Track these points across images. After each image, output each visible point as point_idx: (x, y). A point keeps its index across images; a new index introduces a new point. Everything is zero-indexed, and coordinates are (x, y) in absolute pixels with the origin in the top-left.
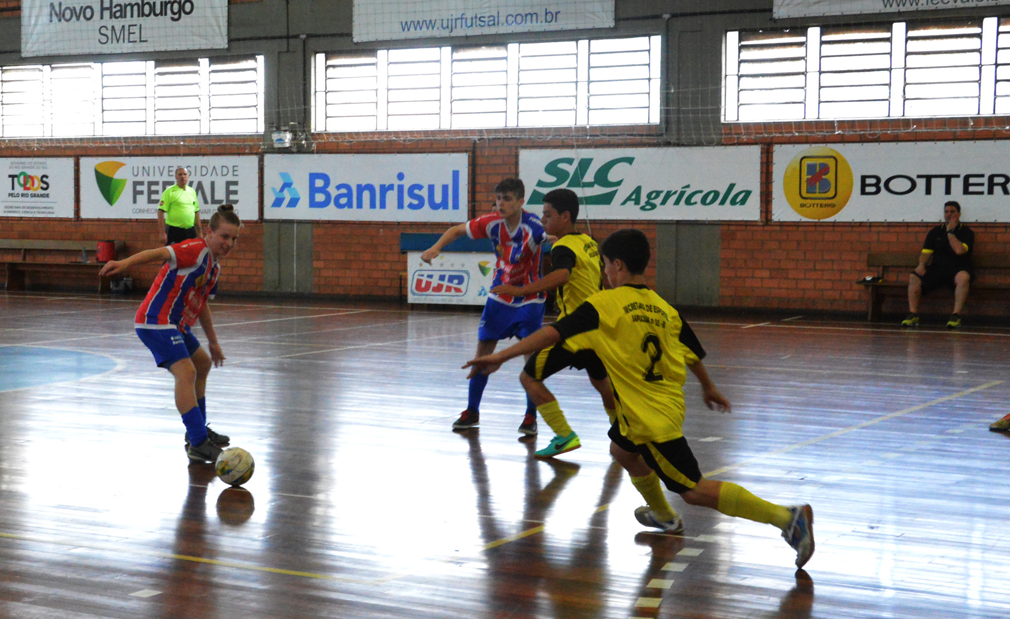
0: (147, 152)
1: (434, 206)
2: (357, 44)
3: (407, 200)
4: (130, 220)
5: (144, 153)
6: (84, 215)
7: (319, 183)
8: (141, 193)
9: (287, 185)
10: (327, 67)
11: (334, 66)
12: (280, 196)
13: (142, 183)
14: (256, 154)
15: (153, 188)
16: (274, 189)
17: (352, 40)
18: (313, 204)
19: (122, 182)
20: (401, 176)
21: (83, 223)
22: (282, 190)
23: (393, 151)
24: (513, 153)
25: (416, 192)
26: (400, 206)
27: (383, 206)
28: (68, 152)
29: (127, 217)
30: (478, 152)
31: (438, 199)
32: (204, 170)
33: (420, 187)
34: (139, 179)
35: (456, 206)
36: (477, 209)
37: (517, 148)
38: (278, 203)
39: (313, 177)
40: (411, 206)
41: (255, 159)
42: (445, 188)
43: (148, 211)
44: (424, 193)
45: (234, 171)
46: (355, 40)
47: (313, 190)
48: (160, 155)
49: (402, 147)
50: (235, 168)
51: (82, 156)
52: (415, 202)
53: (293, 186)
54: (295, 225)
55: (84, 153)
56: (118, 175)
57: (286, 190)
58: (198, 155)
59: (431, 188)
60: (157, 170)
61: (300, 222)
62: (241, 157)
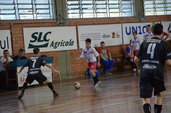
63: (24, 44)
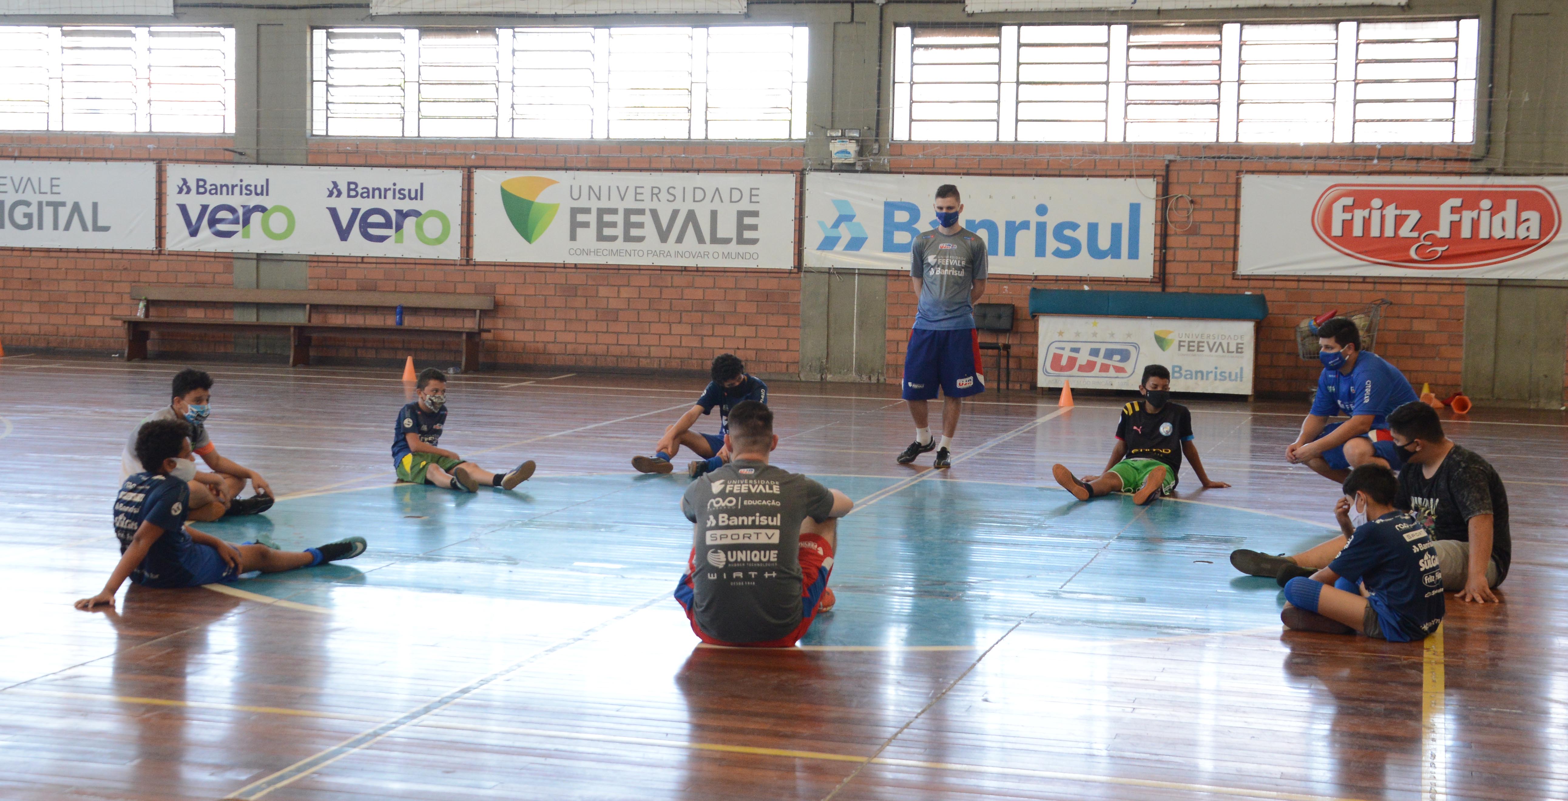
0: (597, 165)
1: (1096, 253)
2: (972, 15)
3: (1052, 244)
4: (564, 266)
5: (590, 165)
6: (479, 255)
7: (901, 217)
8: (586, 225)
9: (845, 218)
10: (914, 48)
11: (926, 47)
12: (833, 233)
13: (587, 211)
14: (792, 172)
15: (607, 218)
16: (822, 224)
17: (964, 10)
18: (889, 246)
19: (553, 208)
20: (1042, 210)
21: (477, 268)
22: (836, 225)
23: (1029, 172)
24: (1233, 180)
25: (1068, 232)
26: (1040, 251)
27: (1010, 251)
28: (450, 162)
29: (559, 261)
30: (1173, 178)
31: (1104, 242)
32: (699, 195)
33: (1074, 226)
34: (582, 203)
35: (1134, 254)
36: (1169, 258)
37: (1239, 172)
38: (828, 243)
39: (890, 207)
40: (1058, 253)
41: (790, 180)
42: (1116, 229)
43: (596, 252)
44: (1081, 235)
45: (751, 195)
46: (969, 9)
47: (890, 227)
48: (620, 170)
49: (1045, 167)
50: (754, 192)
51: (477, 167)
52: (1066, 247)
53: (855, 220)
54: (857, 276)
55: (482, 163)
56: (542, 198)
57: (843, 225)
58: (688, 171)
59: (1093, 228)
60: (614, 192)
61: (865, 273)
62: (766, 176)
63: (1236, 237)
